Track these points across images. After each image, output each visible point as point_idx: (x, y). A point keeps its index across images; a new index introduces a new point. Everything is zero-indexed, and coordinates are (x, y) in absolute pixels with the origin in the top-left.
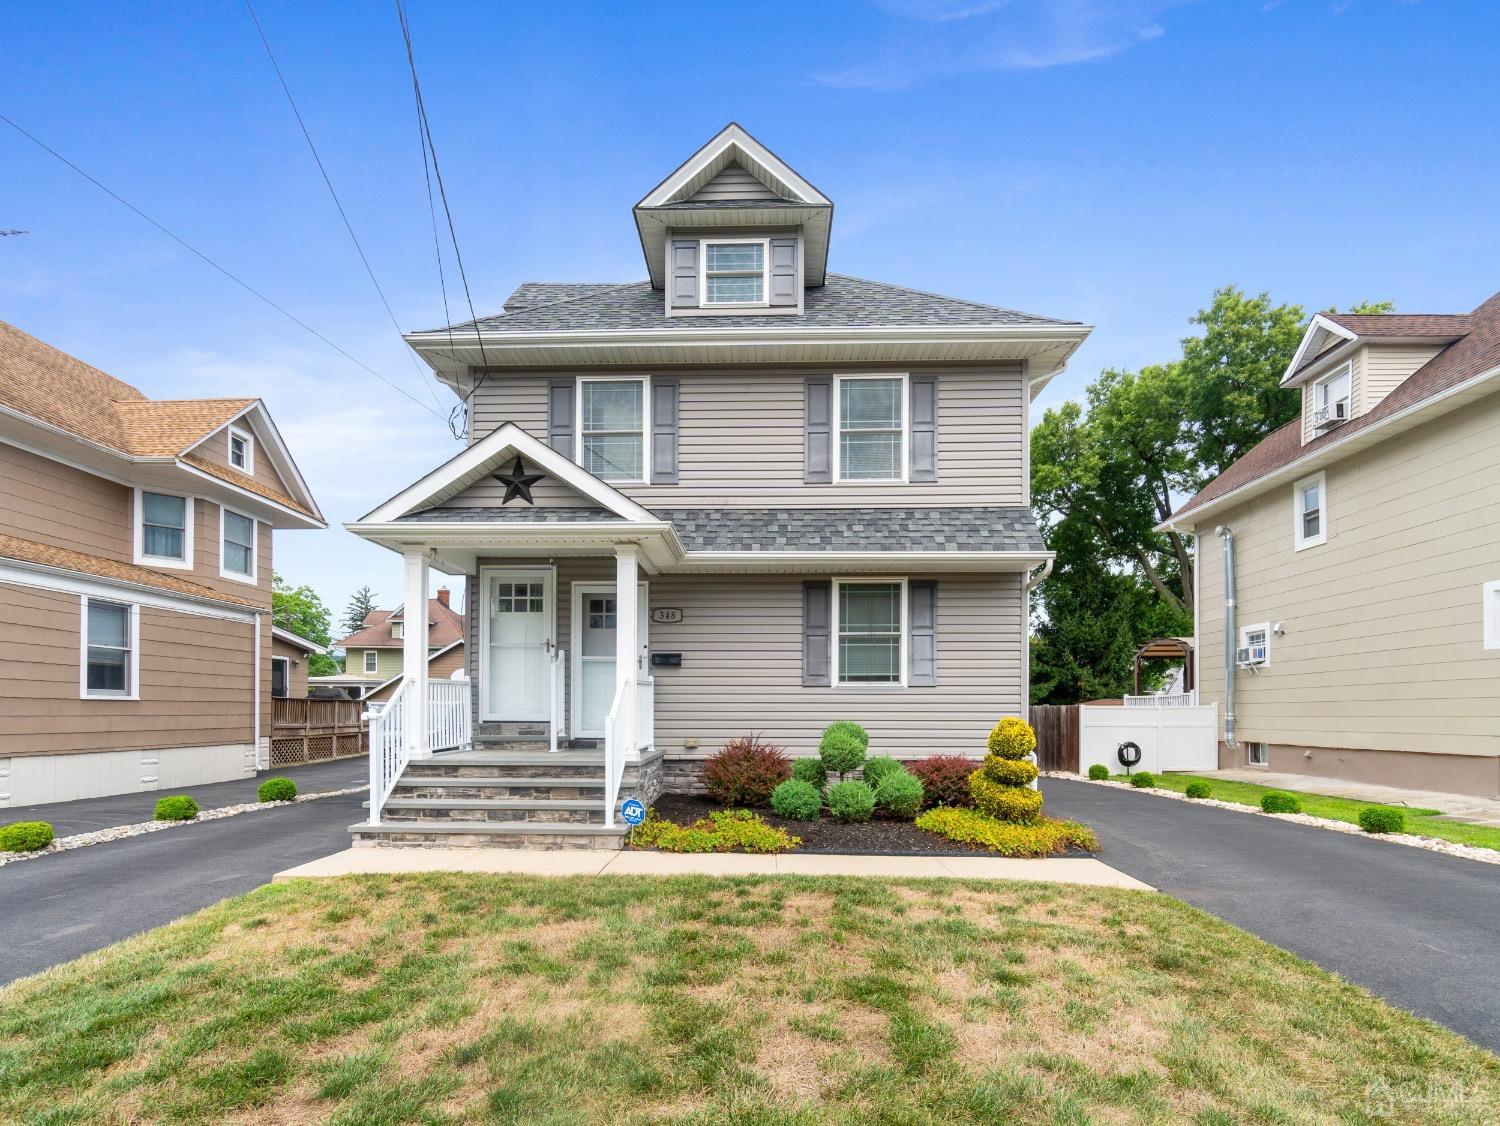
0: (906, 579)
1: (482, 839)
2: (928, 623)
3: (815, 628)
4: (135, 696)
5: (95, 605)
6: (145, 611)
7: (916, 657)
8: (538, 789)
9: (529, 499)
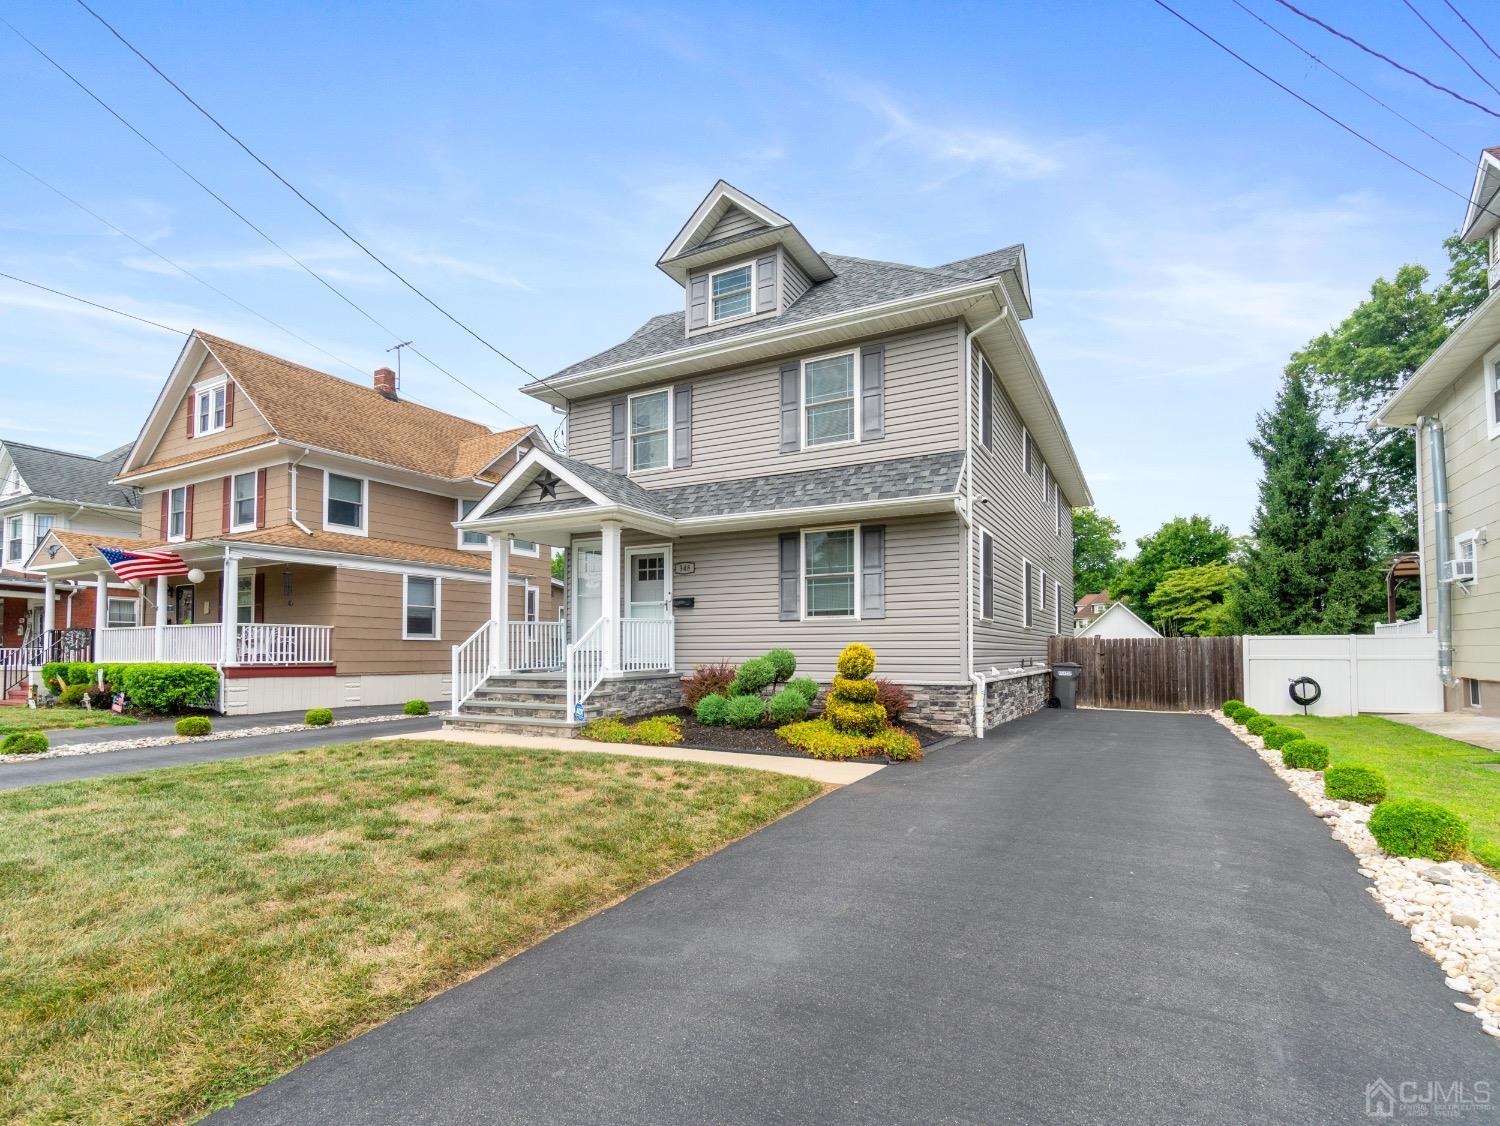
0: (859, 525)
1: (502, 727)
2: (876, 563)
3: (787, 570)
4: (438, 638)
5: (413, 580)
6: (445, 581)
7: (867, 593)
8: (548, 696)
9: (554, 495)
